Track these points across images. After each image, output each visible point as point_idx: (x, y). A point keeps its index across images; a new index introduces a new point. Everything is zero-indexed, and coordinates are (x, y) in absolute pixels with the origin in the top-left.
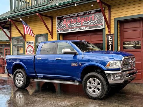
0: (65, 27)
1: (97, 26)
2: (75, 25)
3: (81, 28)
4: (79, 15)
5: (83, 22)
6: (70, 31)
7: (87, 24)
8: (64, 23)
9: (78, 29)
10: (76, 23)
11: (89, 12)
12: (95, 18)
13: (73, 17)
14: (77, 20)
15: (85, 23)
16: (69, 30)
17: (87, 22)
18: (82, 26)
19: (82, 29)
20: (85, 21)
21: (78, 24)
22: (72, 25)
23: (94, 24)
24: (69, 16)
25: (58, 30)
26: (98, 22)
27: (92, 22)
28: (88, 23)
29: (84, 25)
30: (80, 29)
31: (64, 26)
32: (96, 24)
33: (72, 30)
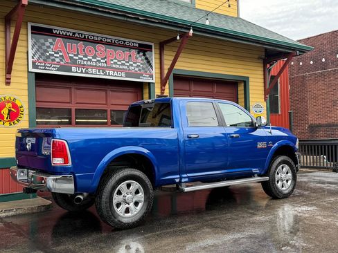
0: (61, 60)
1: (142, 75)
2: (90, 60)
3: (108, 72)
4: (101, 40)
5: (112, 60)
6: (76, 72)
7: (121, 67)
8: (57, 47)
9: (99, 72)
10: (94, 58)
11: (125, 42)
12: (137, 58)
13: (86, 40)
14: (96, 51)
15: (115, 63)
16: (74, 69)
17: (120, 61)
18: (110, 68)
19: (109, 75)
20: (115, 59)
21: (99, 61)
22: (81, 59)
23: (137, 69)
24: (74, 34)
25: (34, 63)
26: (143, 69)
27: (131, 65)
28: (123, 64)
29: (114, 66)
30: (105, 75)
31: (58, 55)
32: (139, 70)
33: (82, 72)
